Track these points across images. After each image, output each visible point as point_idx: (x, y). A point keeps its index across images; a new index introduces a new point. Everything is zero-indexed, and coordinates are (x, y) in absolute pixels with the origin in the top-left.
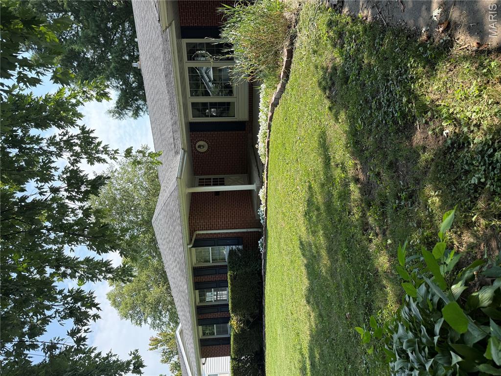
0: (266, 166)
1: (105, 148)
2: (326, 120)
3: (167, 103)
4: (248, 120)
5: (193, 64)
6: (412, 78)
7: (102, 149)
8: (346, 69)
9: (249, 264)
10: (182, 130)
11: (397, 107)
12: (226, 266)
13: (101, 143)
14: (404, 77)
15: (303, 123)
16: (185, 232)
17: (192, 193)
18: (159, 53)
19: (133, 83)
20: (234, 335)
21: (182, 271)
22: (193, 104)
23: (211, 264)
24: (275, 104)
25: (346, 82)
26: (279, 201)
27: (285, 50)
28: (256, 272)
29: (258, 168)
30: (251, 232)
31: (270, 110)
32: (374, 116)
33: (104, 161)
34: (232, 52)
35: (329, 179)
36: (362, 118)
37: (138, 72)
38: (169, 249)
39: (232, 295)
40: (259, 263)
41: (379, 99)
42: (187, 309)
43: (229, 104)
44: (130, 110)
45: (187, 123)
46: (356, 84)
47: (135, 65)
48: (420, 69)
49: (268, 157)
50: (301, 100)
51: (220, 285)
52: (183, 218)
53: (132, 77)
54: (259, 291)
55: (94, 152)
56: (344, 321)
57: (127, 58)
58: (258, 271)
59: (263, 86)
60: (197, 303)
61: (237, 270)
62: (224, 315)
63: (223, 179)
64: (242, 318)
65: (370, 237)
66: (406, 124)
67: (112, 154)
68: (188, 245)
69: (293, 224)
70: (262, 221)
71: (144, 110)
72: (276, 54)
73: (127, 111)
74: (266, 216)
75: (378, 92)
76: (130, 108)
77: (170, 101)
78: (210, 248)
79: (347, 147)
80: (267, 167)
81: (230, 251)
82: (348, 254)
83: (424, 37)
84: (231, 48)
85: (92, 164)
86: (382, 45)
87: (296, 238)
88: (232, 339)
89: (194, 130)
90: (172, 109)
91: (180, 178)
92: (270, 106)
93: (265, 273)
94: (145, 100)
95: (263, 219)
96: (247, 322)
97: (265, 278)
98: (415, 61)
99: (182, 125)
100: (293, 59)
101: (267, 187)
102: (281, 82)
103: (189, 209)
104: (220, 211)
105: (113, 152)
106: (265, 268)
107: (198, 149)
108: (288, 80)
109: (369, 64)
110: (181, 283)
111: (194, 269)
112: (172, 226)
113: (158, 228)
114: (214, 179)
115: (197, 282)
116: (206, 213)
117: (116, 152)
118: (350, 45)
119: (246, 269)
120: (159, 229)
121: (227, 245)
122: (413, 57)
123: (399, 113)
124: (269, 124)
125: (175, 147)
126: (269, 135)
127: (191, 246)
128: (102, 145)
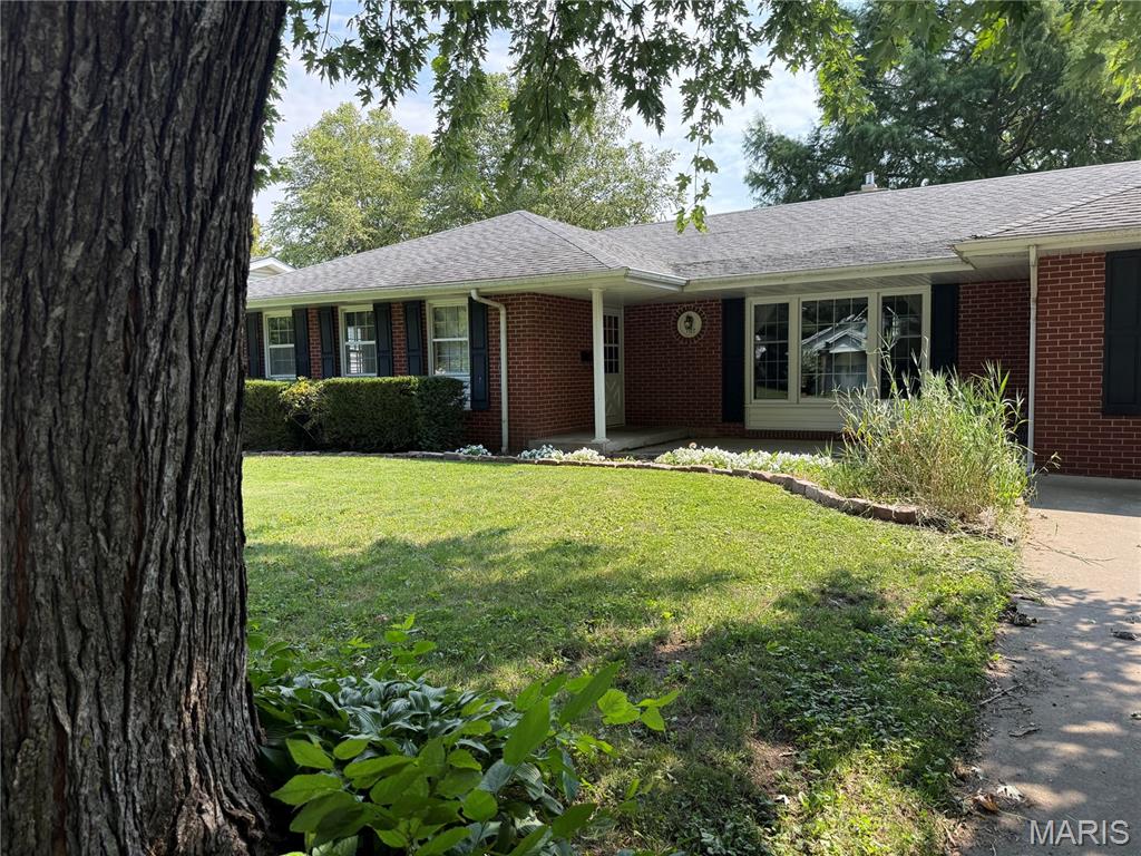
0: (651, 464)
1: (717, 116)
2: (774, 585)
3: (788, 248)
4: (747, 428)
5: (874, 309)
6: (883, 744)
7: (713, 110)
8: (885, 626)
9: (432, 422)
10: (731, 282)
11: (823, 716)
12: (426, 373)
13: (728, 107)
14: (883, 731)
15: (760, 541)
16: (505, 283)
17: (591, 302)
18: (899, 233)
19: (827, 174)
20: (275, 388)
21: (418, 276)
22: (785, 307)
23: (431, 340)
24: (789, 485)
25: (857, 626)
26: (580, 490)
27: (913, 508)
28: (415, 439)
29: (641, 448)
30: (501, 429)
31: (778, 475)
32: (799, 674)
33: (689, 114)
34: (905, 396)
35: (653, 589)
36: (791, 653)
37: (853, 185)
38: (463, 248)
39: (366, 384)
40: (435, 445)
41: (831, 686)
42: (331, 284)
43: (784, 387)
44: (766, 167)
45: (743, 293)
46: (857, 645)
47: (871, 177)
48: (901, 760)
49: (672, 469)
50: (810, 539)
51: (383, 360)
52: (538, 281)
53: (841, 171)
54: (373, 444)
55: (709, 93)
56: (365, 612)
57: (884, 161)
58: (416, 443)
59: (828, 461)
60: (343, 307)
61: (420, 397)
62: (316, 367)
63: (617, 371)
64: (313, 406)
65: (555, 660)
66: (790, 732)
67: (702, 130)
68: (477, 289)
69: (538, 518)
70: (526, 453)
71: (766, 199)
72: (904, 490)
73: (762, 160)
74: (540, 463)
75: (847, 685)
76: (769, 169)
77: (792, 256)
78: (467, 339)
79: (725, 624)
80: (648, 467)
81: (461, 382)
82: (507, 620)
83: (962, 770)
84: (912, 394)
85: (684, 90)
86: (941, 693)
87: (510, 522)
88: (266, 383)
89: (727, 308)
90: (775, 259)
91: (626, 276)
92: (785, 475)
93: (414, 457)
94: (788, 199)
95: (533, 456)
96: (302, 417)
97: (402, 457)
98: (914, 750)
99: (741, 281)
100: (895, 526)
101: (603, 466)
102: (843, 499)
103: (554, 293)
104: (547, 363)
105: (706, 132)
106: (423, 458)
107: (683, 317)
108: (849, 513)
109: (898, 670)
110: (389, 272)
111: (421, 302)
112: (517, 255)
113: (507, 224)
114: (616, 349)
115: (390, 308)
116: (545, 331)
117: (707, 138)
118: (934, 636)
119: (423, 418)
120: (506, 227)
121: (472, 375)
122: (922, 747)
123: (811, 720)
124: (746, 473)
125: (689, 265)
126: (722, 473)
127: (474, 296)
128: (722, 109)
